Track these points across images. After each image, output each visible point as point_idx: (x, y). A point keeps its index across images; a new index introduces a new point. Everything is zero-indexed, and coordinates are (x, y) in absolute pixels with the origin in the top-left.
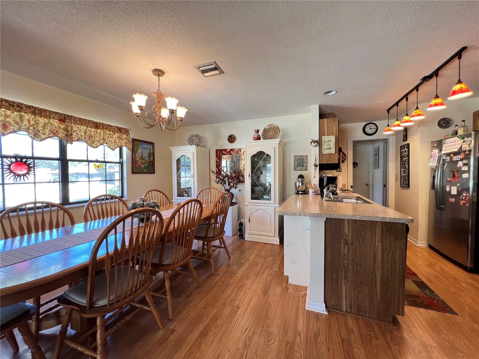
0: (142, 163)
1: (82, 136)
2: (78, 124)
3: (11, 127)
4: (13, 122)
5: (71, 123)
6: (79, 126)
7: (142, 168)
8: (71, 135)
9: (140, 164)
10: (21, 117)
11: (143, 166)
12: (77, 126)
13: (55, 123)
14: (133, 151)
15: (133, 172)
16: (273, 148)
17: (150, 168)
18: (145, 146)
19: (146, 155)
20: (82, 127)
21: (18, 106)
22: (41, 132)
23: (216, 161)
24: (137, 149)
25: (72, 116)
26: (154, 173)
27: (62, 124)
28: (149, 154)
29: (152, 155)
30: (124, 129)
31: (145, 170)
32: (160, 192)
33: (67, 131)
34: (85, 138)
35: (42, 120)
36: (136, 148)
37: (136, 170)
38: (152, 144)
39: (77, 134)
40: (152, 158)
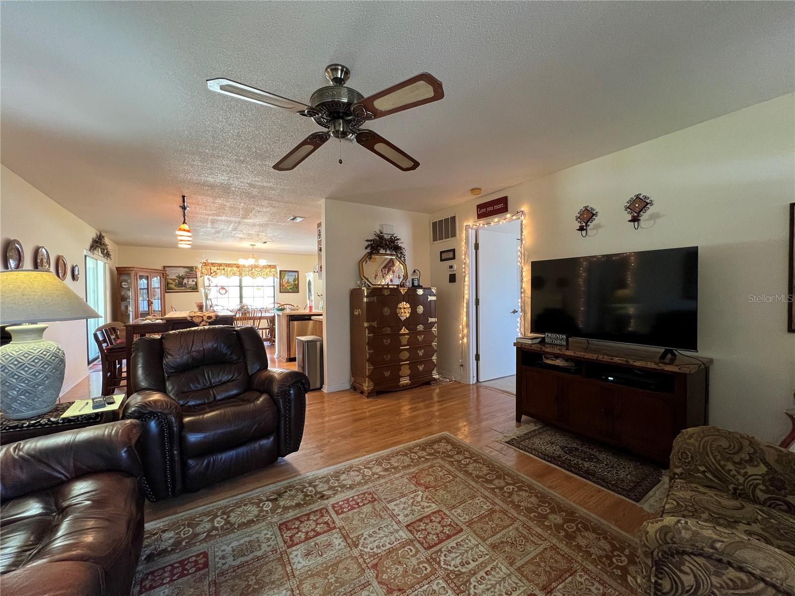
4: (219, 272)
8: (244, 274)
9: (286, 286)
13: (235, 269)
14: (281, 278)
15: (282, 292)
17: (295, 289)
18: (291, 274)
19: (291, 280)
21: (221, 265)
24: (284, 277)
26: (298, 292)
27: (237, 269)
29: (297, 279)
30: (273, 265)
31: (291, 291)
34: (250, 274)
35: (229, 269)
37: (283, 290)
38: (297, 272)
40: (297, 282)
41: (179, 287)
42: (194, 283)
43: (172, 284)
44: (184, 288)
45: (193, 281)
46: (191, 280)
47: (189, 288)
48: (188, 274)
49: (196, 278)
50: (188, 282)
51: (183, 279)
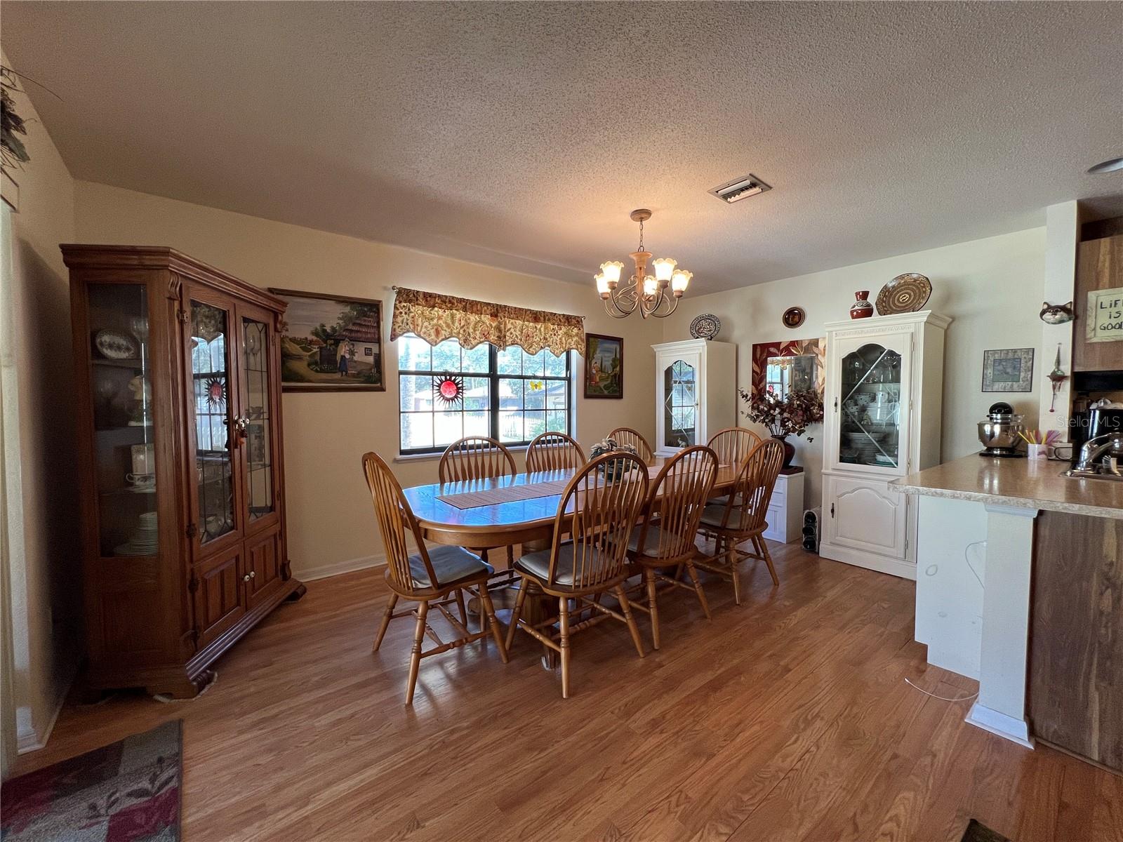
0: (602, 379)
1: (517, 336)
2: (512, 319)
3: (443, 332)
4: (444, 325)
5: (505, 317)
6: (513, 321)
7: (601, 388)
8: (505, 337)
9: (598, 380)
10: (453, 316)
11: (602, 384)
12: (512, 321)
13: (486, 319)
14: (588, 357)
15: (587, 396)
16: (909, 337)
18: (608, 345)
19: (608, 363)
20: (518, 322)
21: (450, 302)
22: (472, 336)
23: (753, 371)
24: (594, 352)
25: (505, 306)
26: (621, 397)
27: (493, 321)
28: (614, 360)
29: (619, 362)
30: (575, 317)
32: (635, 434)
33: (500, 331)
34: (521, 340)
35: (473, 318)
36: (592, 350)
37: (591, 392)
38: (619, 341)
39: (511, 333)
40: (618, 369)
41: (322, 371)
42: (371, 359)
43: (299, 358)
44: (337, 376)
45: (368, 352)
46: (360, 348)
47: (353, 375)
48: (350, 327)
49: (378, 341)
50: (352, 353)
51: (337, 343)
